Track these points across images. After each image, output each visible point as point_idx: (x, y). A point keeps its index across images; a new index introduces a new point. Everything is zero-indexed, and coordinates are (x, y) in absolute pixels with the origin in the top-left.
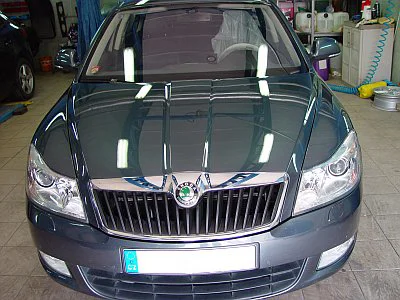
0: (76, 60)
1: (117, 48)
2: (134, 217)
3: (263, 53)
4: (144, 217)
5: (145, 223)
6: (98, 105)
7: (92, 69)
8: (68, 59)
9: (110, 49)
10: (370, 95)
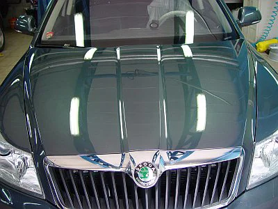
0: (32, 26)
1: (69, 13)
2: (91, 194)
3: (190, 18)
4: (101, 195)
5: (102, 200)
6: (54, 64)
7: (47, 35)
8: (26, 24)
9: (63, 15)
10: (265, 49)
